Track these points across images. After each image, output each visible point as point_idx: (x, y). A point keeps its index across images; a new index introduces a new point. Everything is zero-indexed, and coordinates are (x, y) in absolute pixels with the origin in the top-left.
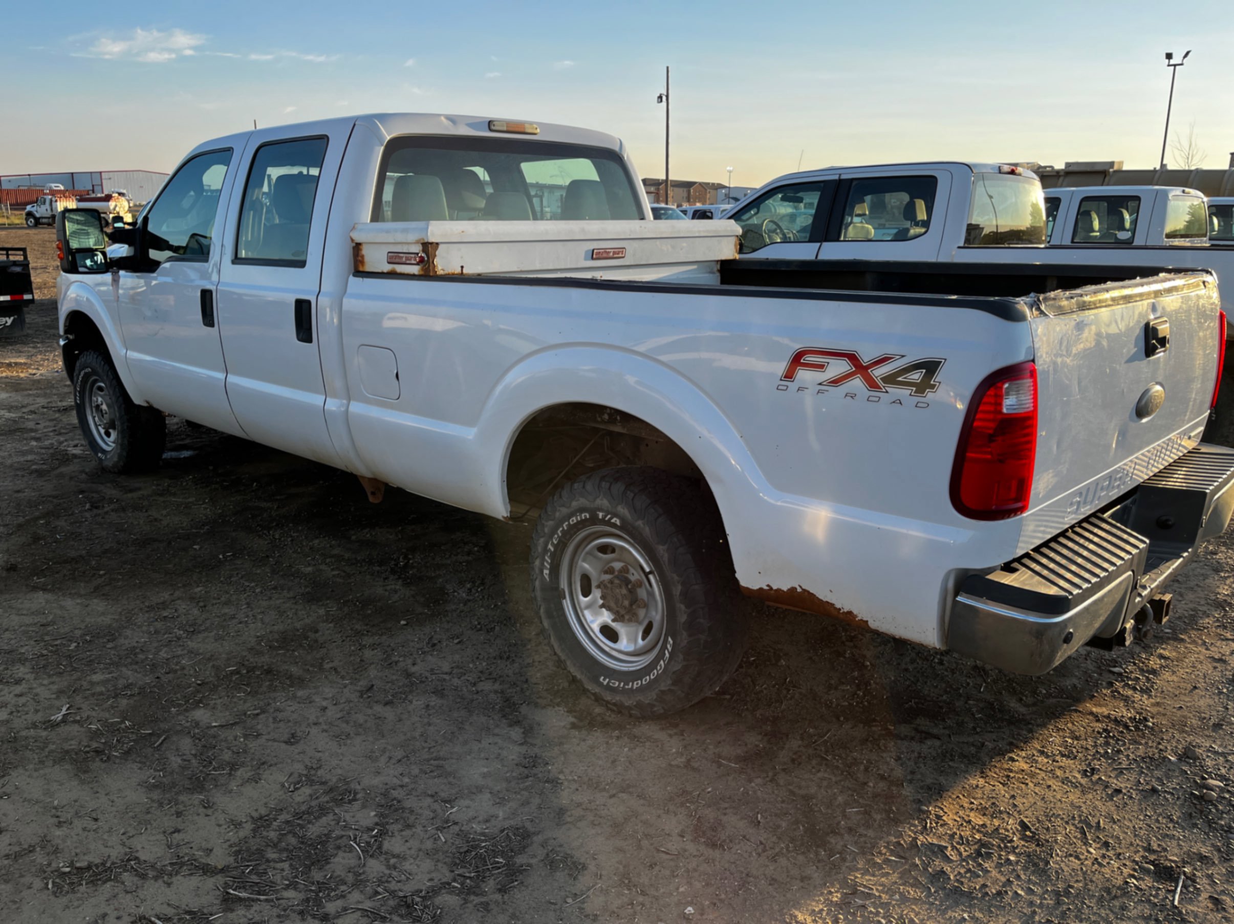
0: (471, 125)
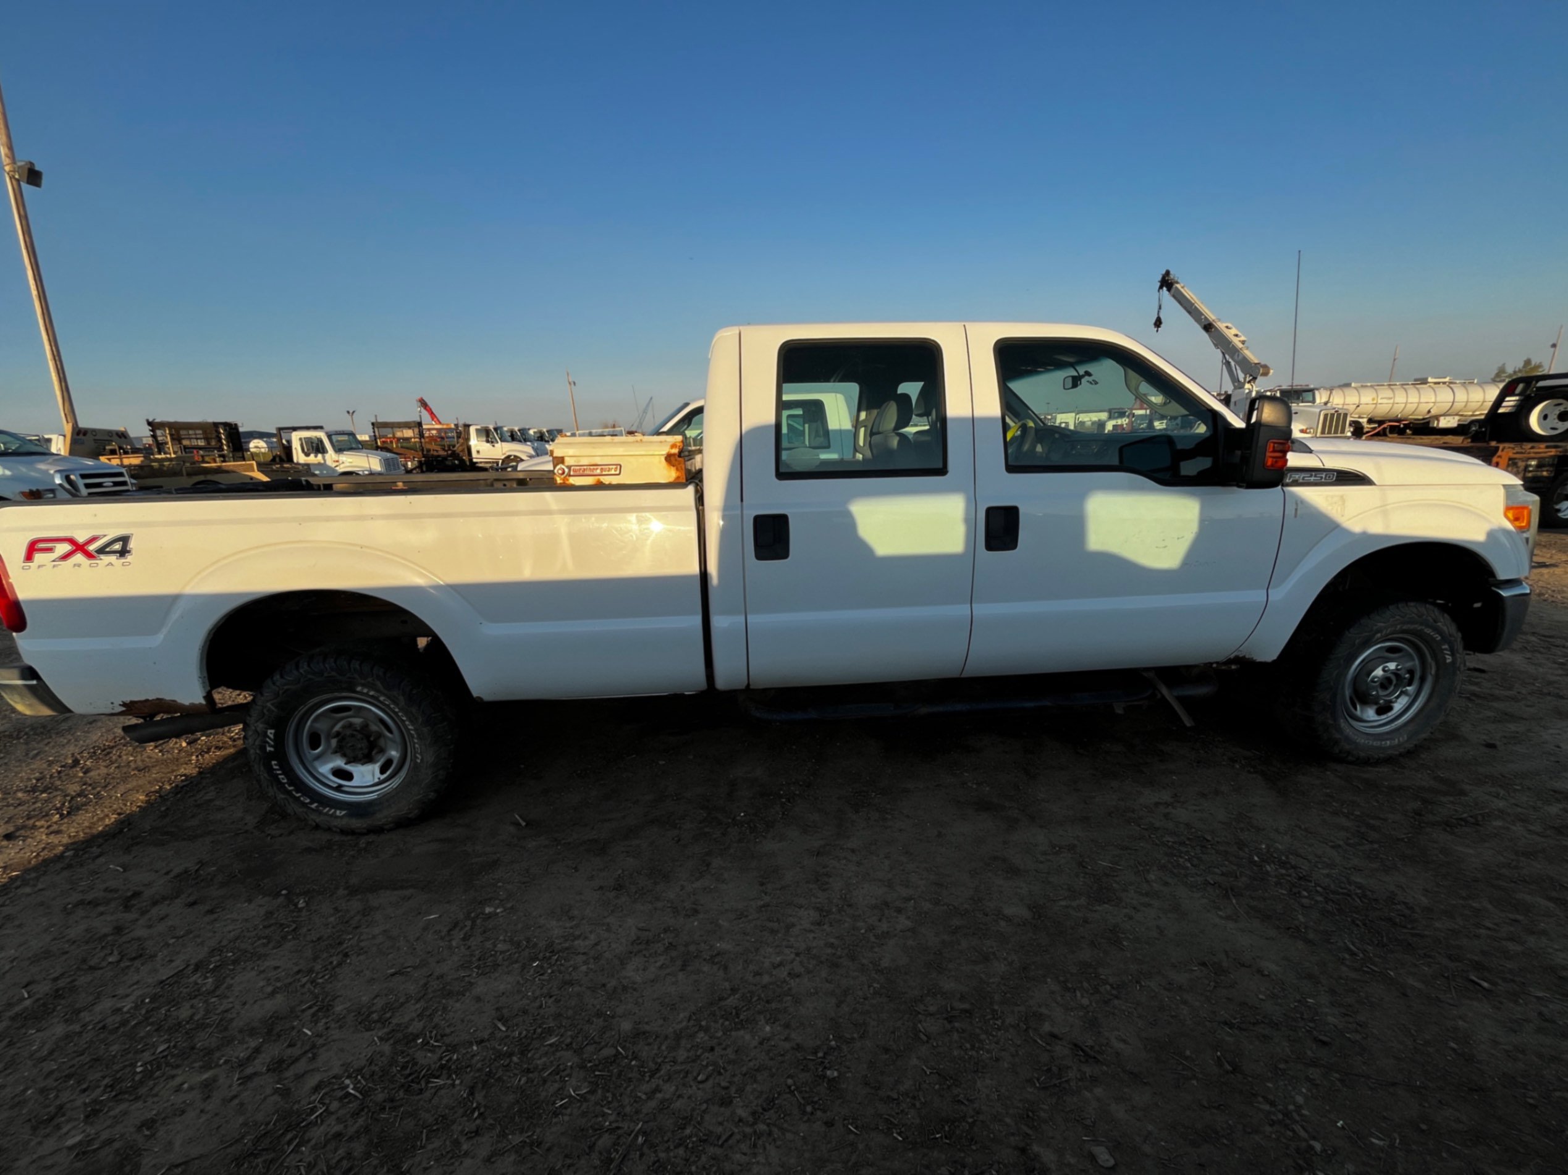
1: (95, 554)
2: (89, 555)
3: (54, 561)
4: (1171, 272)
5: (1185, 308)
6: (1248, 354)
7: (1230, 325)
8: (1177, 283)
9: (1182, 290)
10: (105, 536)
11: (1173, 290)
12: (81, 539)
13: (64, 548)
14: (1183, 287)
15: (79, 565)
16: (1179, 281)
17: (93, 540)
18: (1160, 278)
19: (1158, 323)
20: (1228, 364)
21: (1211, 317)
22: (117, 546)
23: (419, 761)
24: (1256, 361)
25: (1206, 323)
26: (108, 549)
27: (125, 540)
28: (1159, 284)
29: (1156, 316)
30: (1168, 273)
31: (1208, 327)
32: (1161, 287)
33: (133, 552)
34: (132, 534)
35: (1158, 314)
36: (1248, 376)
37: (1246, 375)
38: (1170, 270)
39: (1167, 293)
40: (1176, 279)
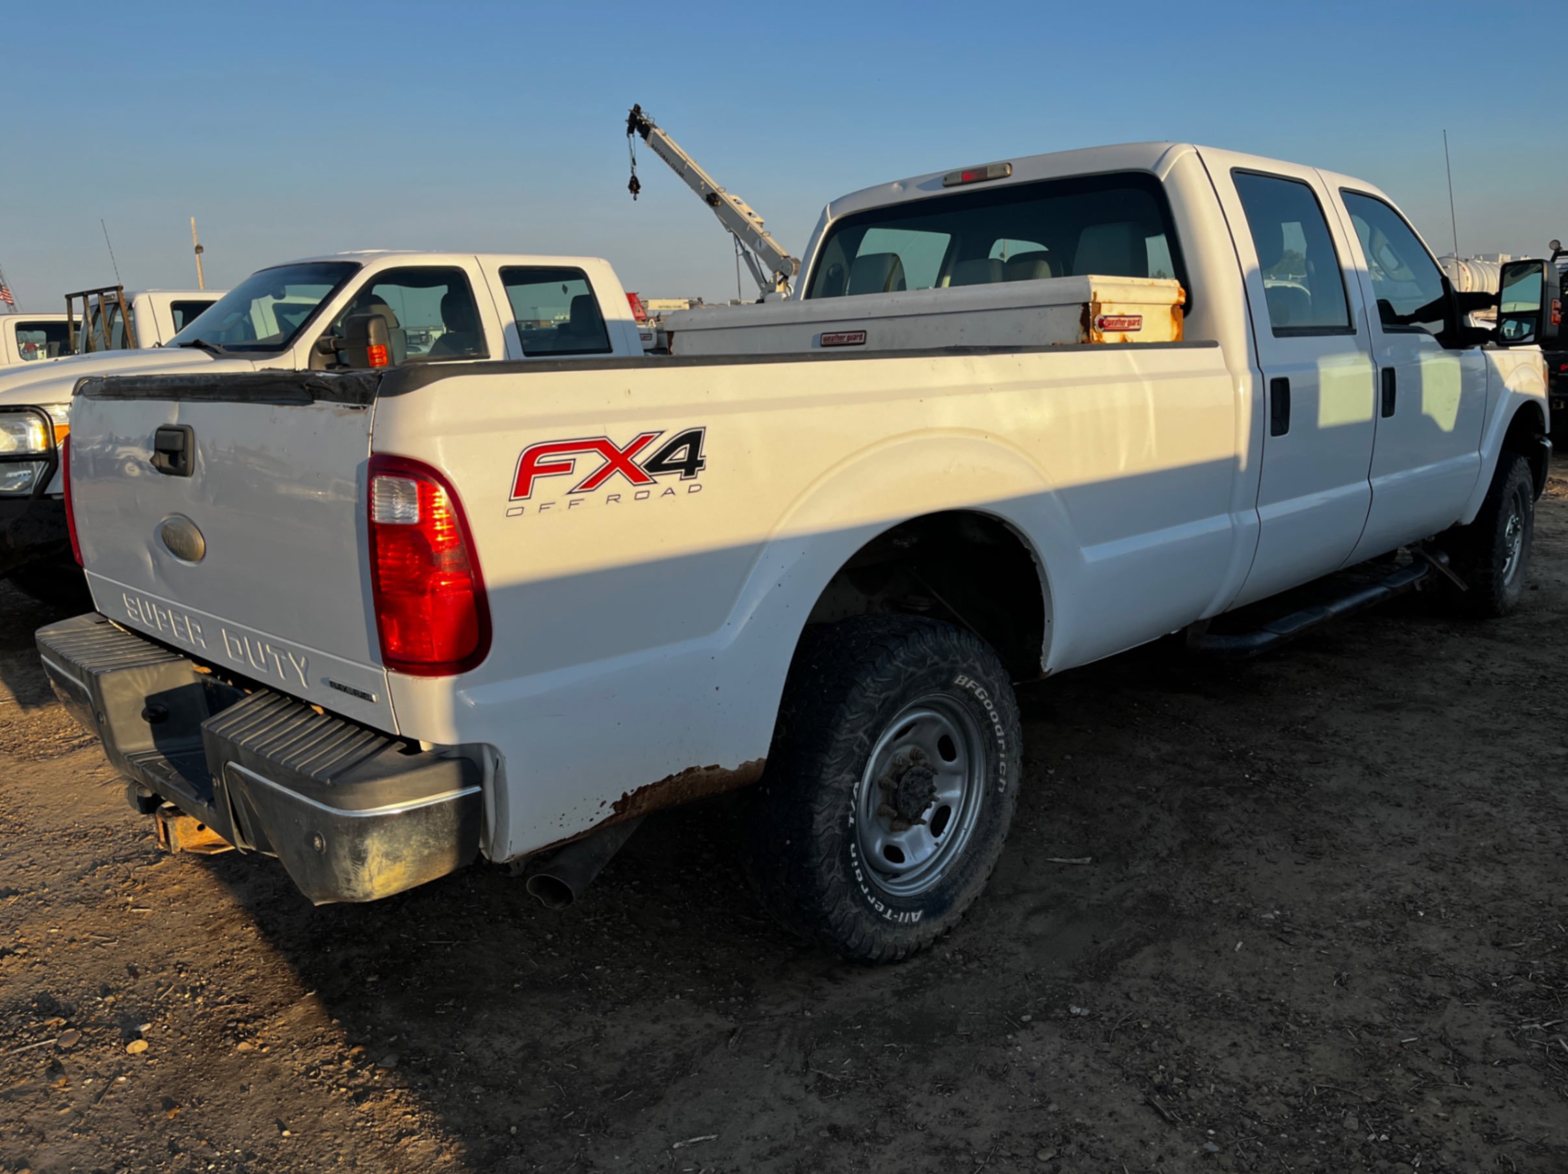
0: (922, 187)
1: (645, 473)
2: (635, 476)
3: (570, 493)
4: (642, 110)
5: (674, 167)
6: (771, 241)
7: (738, 199)
8: (656, 127)
9: (663, 138)
10: (662, 432)
11: (651, 137)
12: (621, 439)
13: (589, 462)
14: (664, 135)
15: (616, 498)
16: (656, 124)
17: (642, 441)
18: (627, 115)
19: (634, 186)
20: (746, 254)
21: (715, 185)
22: (681, 454)
23: (1001, 790)
24: (785, 254)
25: (709, 192)
26: (666, 462)
27: (693, 439)
28: (627, 125)
29: (630, 175)
30: (637, 109)
31: (712, 199)
32: (631, 130)
33: (707, 463)
34: (705, 428)
35: (632, 172)
36: (778, 273)
37: (775, 272)
38: (641, 106)
39: (642, 140)
40: (651, 121)
